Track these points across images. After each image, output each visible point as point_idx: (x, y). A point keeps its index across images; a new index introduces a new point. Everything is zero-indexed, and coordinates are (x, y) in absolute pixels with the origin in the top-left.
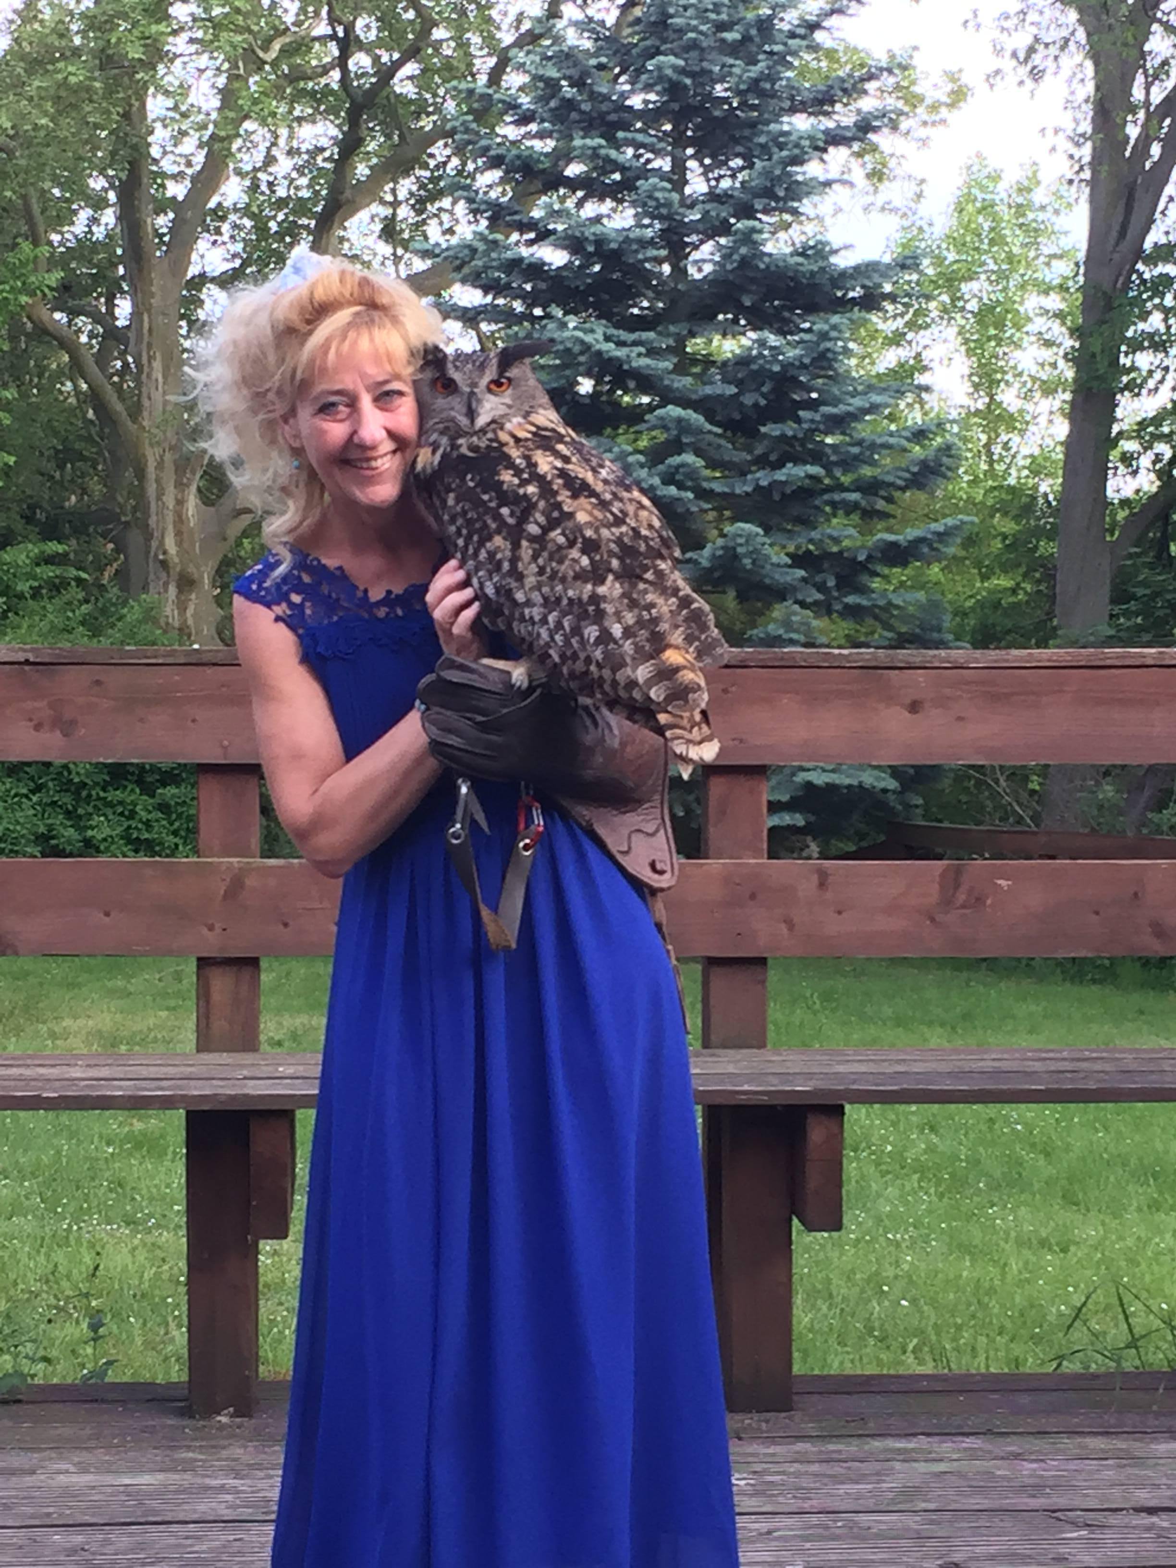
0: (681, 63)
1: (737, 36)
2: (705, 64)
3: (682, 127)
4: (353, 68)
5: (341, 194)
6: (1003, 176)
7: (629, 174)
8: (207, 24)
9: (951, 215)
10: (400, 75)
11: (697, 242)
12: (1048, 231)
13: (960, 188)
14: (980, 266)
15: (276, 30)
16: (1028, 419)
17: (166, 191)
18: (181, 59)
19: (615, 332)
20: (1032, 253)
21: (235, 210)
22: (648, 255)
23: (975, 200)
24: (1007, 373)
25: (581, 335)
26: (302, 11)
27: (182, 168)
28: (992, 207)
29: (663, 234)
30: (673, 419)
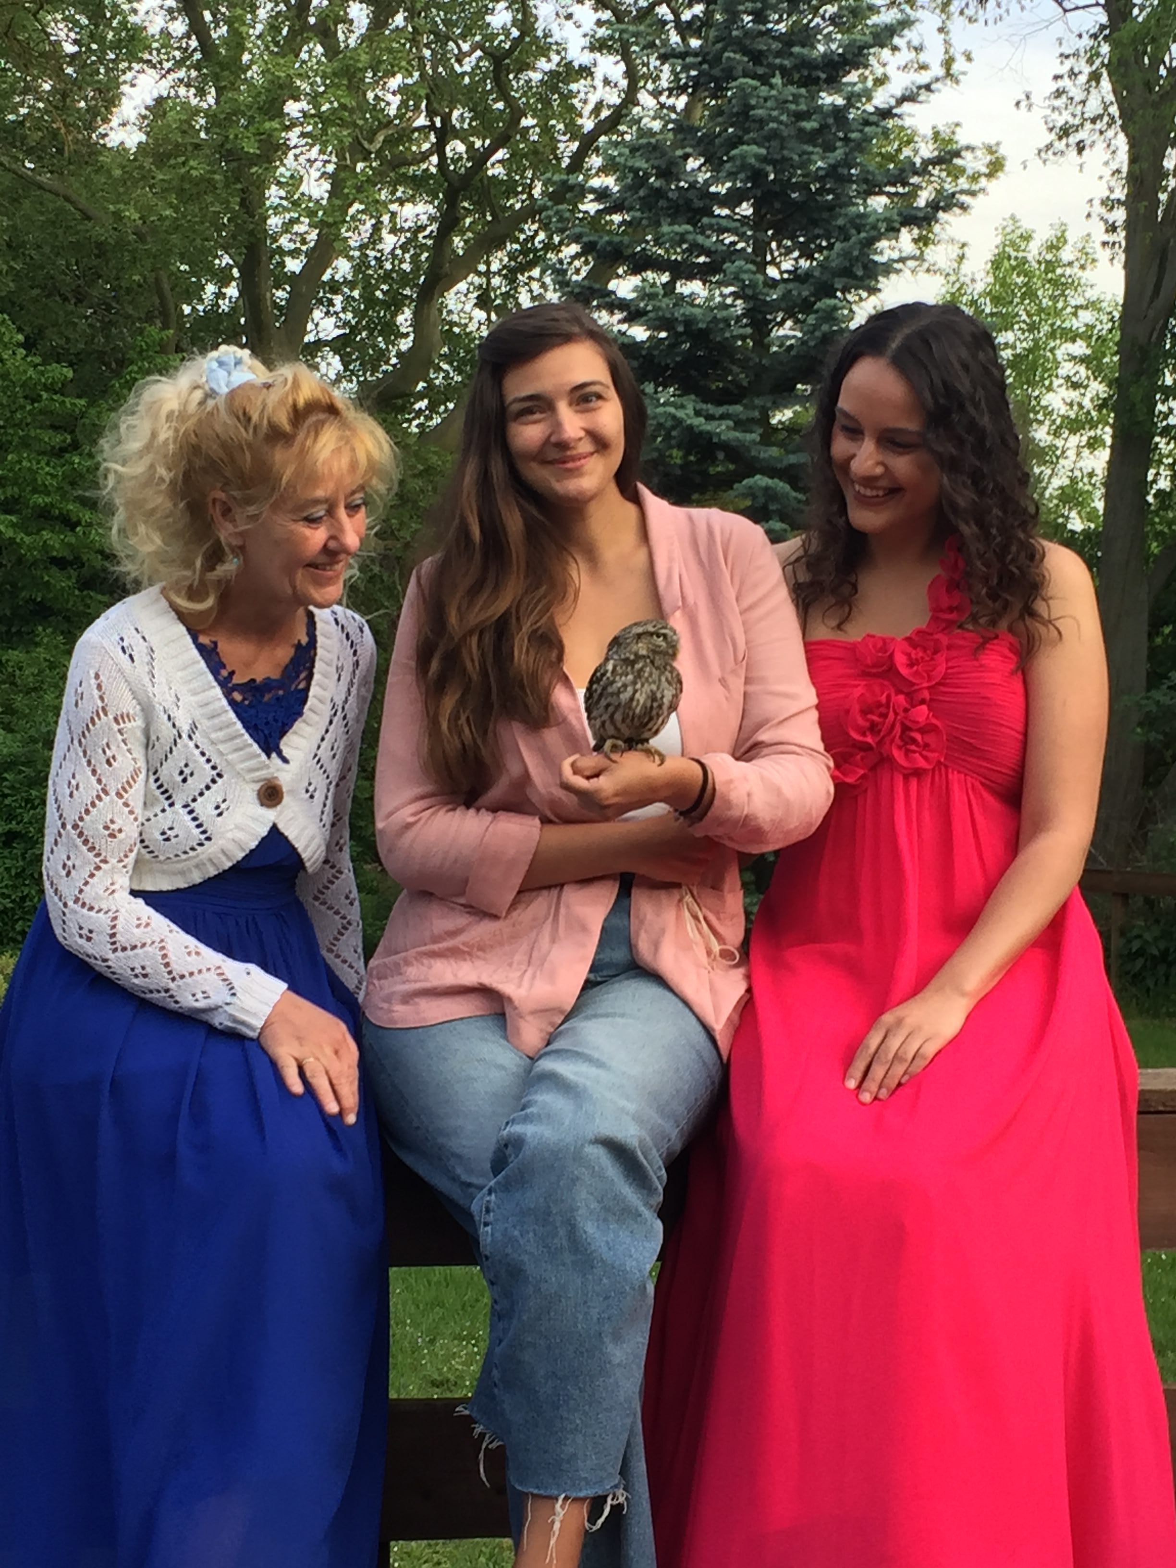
0: (763, 151)
1: (815, 125)
2: (785, 152)
3: (763, 211)
4: (449, 154)
5: (441, 268)
6: (1034, 235)
7: (714, 257)
8: (316, 119)
9: (988, 273)
10: (493, 159)
11: (779, 319)
12: (1074, 285)
13: (997, 247)
14: (1014, 317)
15: (380, 122)
16: (1058, 453)
17: (285, 267)
18: (293, 151)
19: (704, 406)
20: (1060, 305)
21: (346, 282)
22: (735, 333)
23: (1009, 258)
24: (1038, 412)
25: (672, 410)
26: (404, 104)
27: (298, 245)
28: (1024, 264)
29: (747, 313)
30: (760, 488)
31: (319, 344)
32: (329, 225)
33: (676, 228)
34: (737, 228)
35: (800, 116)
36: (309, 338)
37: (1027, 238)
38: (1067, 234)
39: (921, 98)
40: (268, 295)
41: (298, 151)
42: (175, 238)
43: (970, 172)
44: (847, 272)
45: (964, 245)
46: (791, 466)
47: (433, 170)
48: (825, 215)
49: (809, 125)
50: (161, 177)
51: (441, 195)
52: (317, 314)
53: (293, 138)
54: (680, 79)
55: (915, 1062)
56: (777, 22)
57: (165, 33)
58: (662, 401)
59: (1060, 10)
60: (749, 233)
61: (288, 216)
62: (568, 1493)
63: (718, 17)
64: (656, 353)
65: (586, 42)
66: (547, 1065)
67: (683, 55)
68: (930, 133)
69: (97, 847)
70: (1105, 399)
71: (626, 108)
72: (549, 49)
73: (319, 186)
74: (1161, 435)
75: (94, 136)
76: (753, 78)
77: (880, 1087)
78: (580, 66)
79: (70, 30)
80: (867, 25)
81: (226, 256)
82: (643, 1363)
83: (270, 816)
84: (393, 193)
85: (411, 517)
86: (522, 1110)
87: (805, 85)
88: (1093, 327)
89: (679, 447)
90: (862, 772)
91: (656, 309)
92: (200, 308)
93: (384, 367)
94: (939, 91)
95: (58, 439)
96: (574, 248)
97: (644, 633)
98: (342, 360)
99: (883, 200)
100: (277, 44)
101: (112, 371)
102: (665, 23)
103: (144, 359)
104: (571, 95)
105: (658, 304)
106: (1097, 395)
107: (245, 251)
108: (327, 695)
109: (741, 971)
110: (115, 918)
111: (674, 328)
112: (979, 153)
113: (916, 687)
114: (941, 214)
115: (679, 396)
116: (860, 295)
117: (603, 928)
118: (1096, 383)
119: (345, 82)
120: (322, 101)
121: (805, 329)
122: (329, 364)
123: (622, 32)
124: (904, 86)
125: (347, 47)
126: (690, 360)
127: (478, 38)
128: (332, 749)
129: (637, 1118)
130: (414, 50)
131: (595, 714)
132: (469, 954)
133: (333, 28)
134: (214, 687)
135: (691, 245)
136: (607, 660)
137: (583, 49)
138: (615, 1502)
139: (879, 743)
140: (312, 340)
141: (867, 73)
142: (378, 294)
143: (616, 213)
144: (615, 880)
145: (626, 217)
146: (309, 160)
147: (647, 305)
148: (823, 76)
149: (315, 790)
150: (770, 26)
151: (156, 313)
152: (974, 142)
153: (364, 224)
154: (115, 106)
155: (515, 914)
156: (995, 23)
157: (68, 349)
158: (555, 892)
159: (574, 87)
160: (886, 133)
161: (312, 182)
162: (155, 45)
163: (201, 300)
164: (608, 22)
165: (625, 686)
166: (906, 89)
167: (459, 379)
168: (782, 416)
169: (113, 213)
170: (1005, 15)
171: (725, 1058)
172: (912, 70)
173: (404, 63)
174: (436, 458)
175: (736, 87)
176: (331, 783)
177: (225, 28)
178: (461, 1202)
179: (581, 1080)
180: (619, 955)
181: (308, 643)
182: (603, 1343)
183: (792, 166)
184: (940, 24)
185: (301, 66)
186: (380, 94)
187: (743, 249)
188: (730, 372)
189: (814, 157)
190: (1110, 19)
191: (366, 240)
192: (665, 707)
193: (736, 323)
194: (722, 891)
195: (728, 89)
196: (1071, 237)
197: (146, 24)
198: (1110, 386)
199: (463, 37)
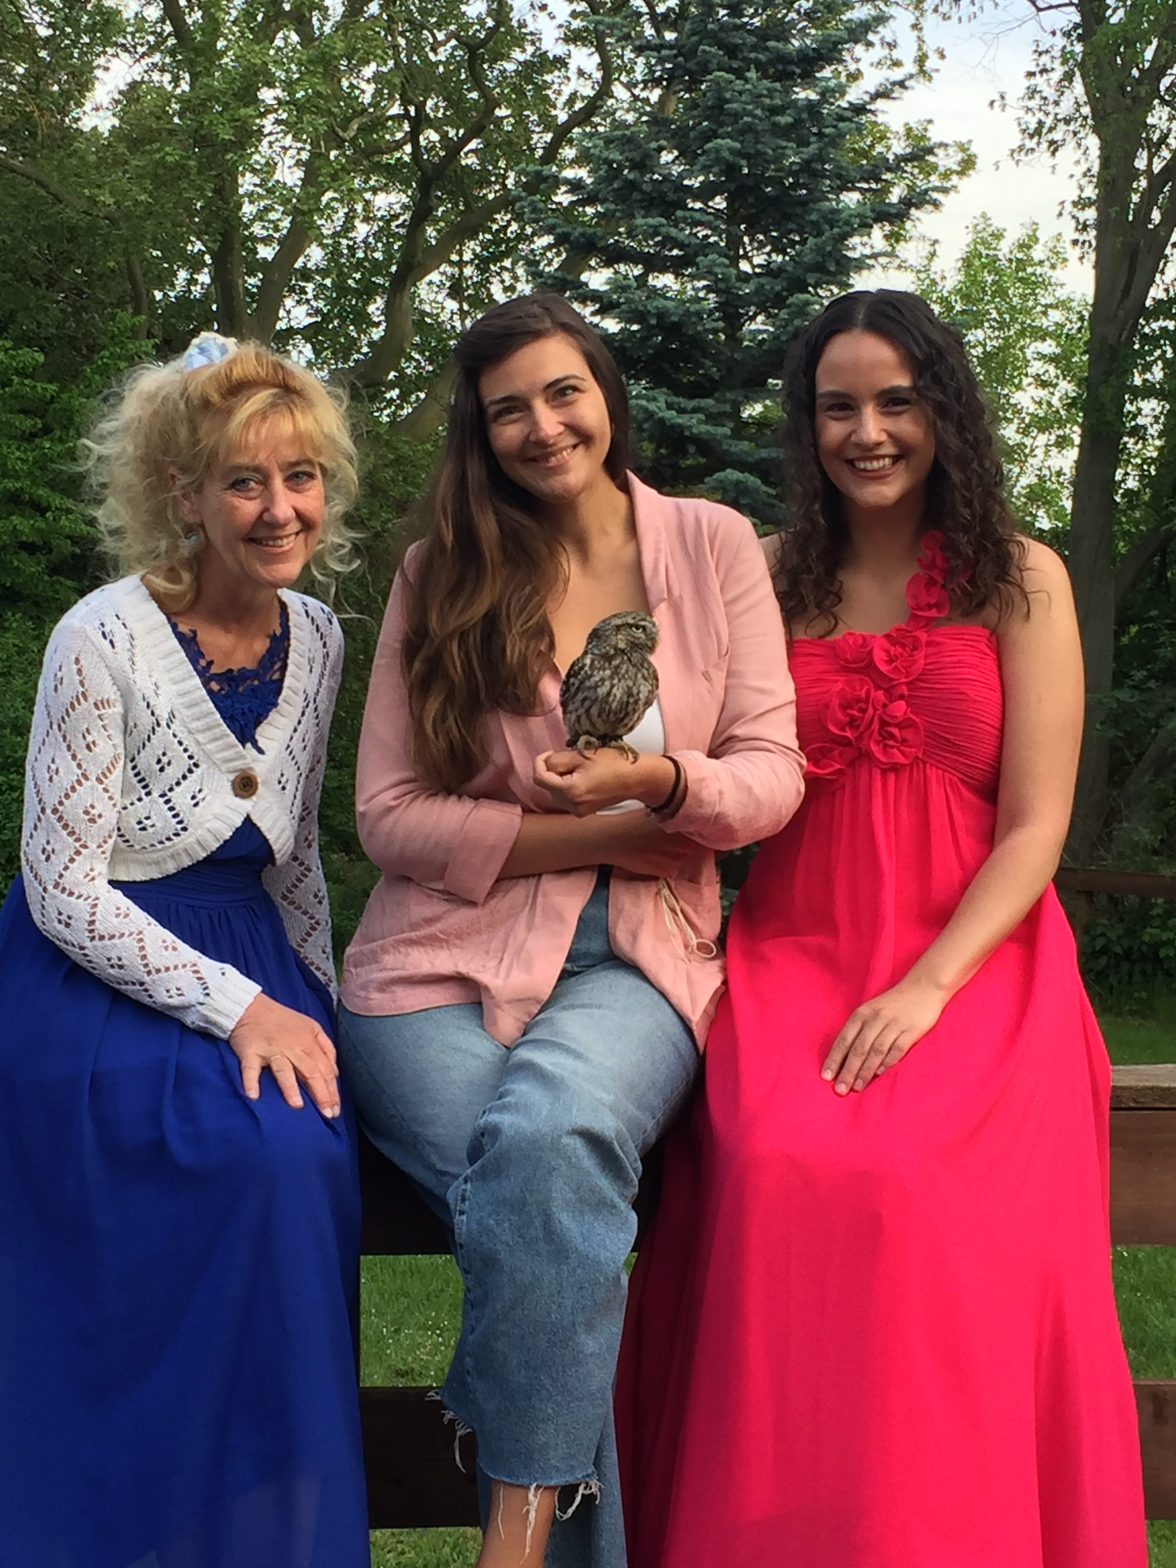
0: (737, 145)
1: (790, 120)
2: (760, 146)
3: (737, 206)
4: (423, 142)
5: (413, 257)
6: (1005, 234)
7: (688, 250)
8: (292, 107)
9: (960, 270)
10: (466, 149)
11: (751, 314)
12: (1045, 284)
13: (968, 246)
14: (984, 315)
15: (354, 111)
16: (1027, 451)
17: (257, 253)
18: (268, 139)
19: (676, 399)
20: (1030, 304)
21: (318, 271)
22: (707, 326)
23: (980, 256)
24: (1007, 411)
25: (644, 403)
26: (378, 93)
27: (271, 232)
28: (995, 262)
29: (721, 306)
30: (731, 482)
31: (290, 332)
32: (304, 213)
33: (650, 221)
34: (710, 222)
35: (775, 111)
36: (281, 325)
37: (998, 236)
38: (1038, 234)
39: (894, 95)
40: (240, 282)
41: (272, 138)
42: (149, 224)
43: (942, 169)
44: (819, 268)
45: (936, 242)
46: (763, 460)
47: (407, 159)
48: (799, 210)
49: (784, 120)
50: (136, 163)
51: (414, 185)
52: (289, 302)
53: (268, 123)
54: (655, 72)
55: (892, 1052)
56: (752, 17)
57: (140, 19)
58: (634, 393)
59: (1033, 9)
60: (723, 227)
61: (262, 204)
62: (540, 1482)
63: (693, 10)
64: (628, 345)
65: (560, 33)
66: (525, 1054)
67: (658, 48)
68: (902, 131)
69: (78, 832)
70: (1074, 398)
71: (602, 100)
72: (523, 39)
73: (292, 173)
74: (1130, 435)
75: (67, 120)
76: (728, 73)
77: (857, 1077)
78: (555, 56)
79: (45, 13)
80: (841, 20)
81: (199, 243)
82: (617, 1354)
83: (245, 806)
84: (366, 182)
85: (382, 506)
86: (500, 1098)
87: (779, 80)
88: (1063, 326)
89: (650, 439)
90: (838, 766)
91: (628, 301)
92: (172, 294)
93: (356, 356)
94: (912, 88)
95: (28, 423)
96: (547, 240)
97: (623, 625)
98: (314, 348)
99: (855, 196)
100: (251, 30)
101: (83, 356)
102: (640, 15)
103: (116, 344)
104: (547, 85)
105: (631, 296)
106: (1066, 394)
107: (220, 238)
108: (300, 686)
109: (718, 963)
110: (95, 905)
111: (646, 321)
112: (951, 151)
113: (895, 683)
114: (913, 211)
115: (651, 388)
116: (831, 290)
117: (580, 919)
118: (1065, 382)
119: (321, 70)
120: (298, 88)
121: (778, 323)
122: (300, 352)
123: (597, 23)
124: (877, 82)
125: (322, 34)
126: (662, 352)
127: (452, 27)
128: (304, 740)
129: (614, 1110)
130: (389, 38)
131: (571, 708)
132: (447, 942)
133: (307, 14)
134: (192, 676)
135: (664, 237)
136: (585, 653)
137: (557, 40)
138: (588, 1492)
139: (859, 738)
140: (284, 327)
141: (840, 68)
142: (350, 282)
143: (589, 205)
144: (593, 871)
145: (599, 209)
146: (283, 148)
147: (619, 298)
148: (798, 71)
149: (287, 781)
150: (745, 20)
151: (128, 299)
152: (946, 140)
153: (337, 213)
154: (88, 91)
155: (493, 903)
156: (970, 20)
157: (39, 333)
158: (532, 881)
159: (548, 78)
160: (860, 129)
161: (287, 171)
162: (130, 29)
163: (173, 286)
164: (582, 13)
165: (603, 680)
166: (881, 85)
167: (431, 368)
168: (753, 410)
169: (88, 197)
170: (978, 13)
171: (701, 1049)
172: (885, 67)
173: (379, 52)
174: (407, 447)
175: (710, 81)
176: (301, 775)
177: (199, 14)
178: (436, 1191)
179: (557, 1071)
180: (596, 945)
181: (282, 634)
182: (576, 1332)
183: (766, 161)
184: (913, 21)
185: (277, 53)
186: (355, 82)
187: (716, 243)
188: (702, 366)
189: (789, 152)
190: (1082, 20)
191: (338, 229)
192: (641, 703)
193: (709, 316)
194: (698, 883)
195: (702, 83)
196: (1043, 235)
197: (120, 8)
198: (1079, 385)
199: (439, 26)
